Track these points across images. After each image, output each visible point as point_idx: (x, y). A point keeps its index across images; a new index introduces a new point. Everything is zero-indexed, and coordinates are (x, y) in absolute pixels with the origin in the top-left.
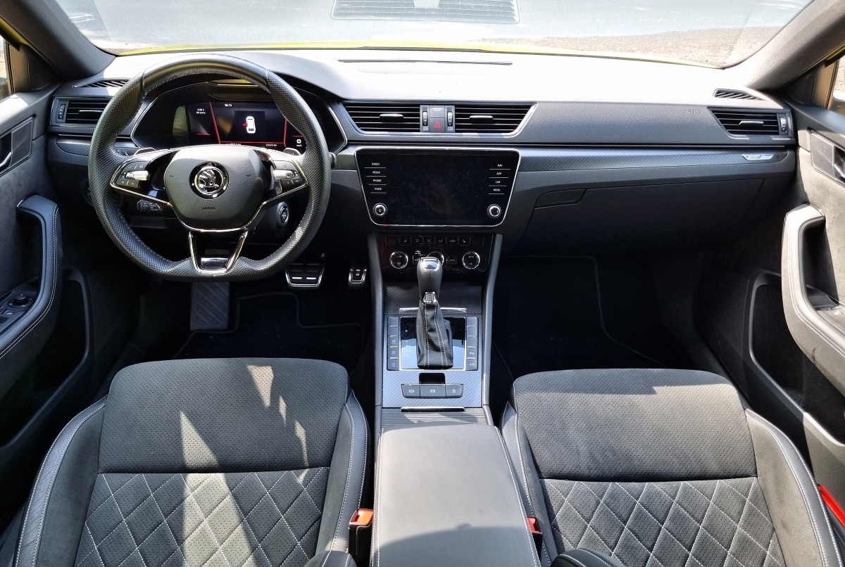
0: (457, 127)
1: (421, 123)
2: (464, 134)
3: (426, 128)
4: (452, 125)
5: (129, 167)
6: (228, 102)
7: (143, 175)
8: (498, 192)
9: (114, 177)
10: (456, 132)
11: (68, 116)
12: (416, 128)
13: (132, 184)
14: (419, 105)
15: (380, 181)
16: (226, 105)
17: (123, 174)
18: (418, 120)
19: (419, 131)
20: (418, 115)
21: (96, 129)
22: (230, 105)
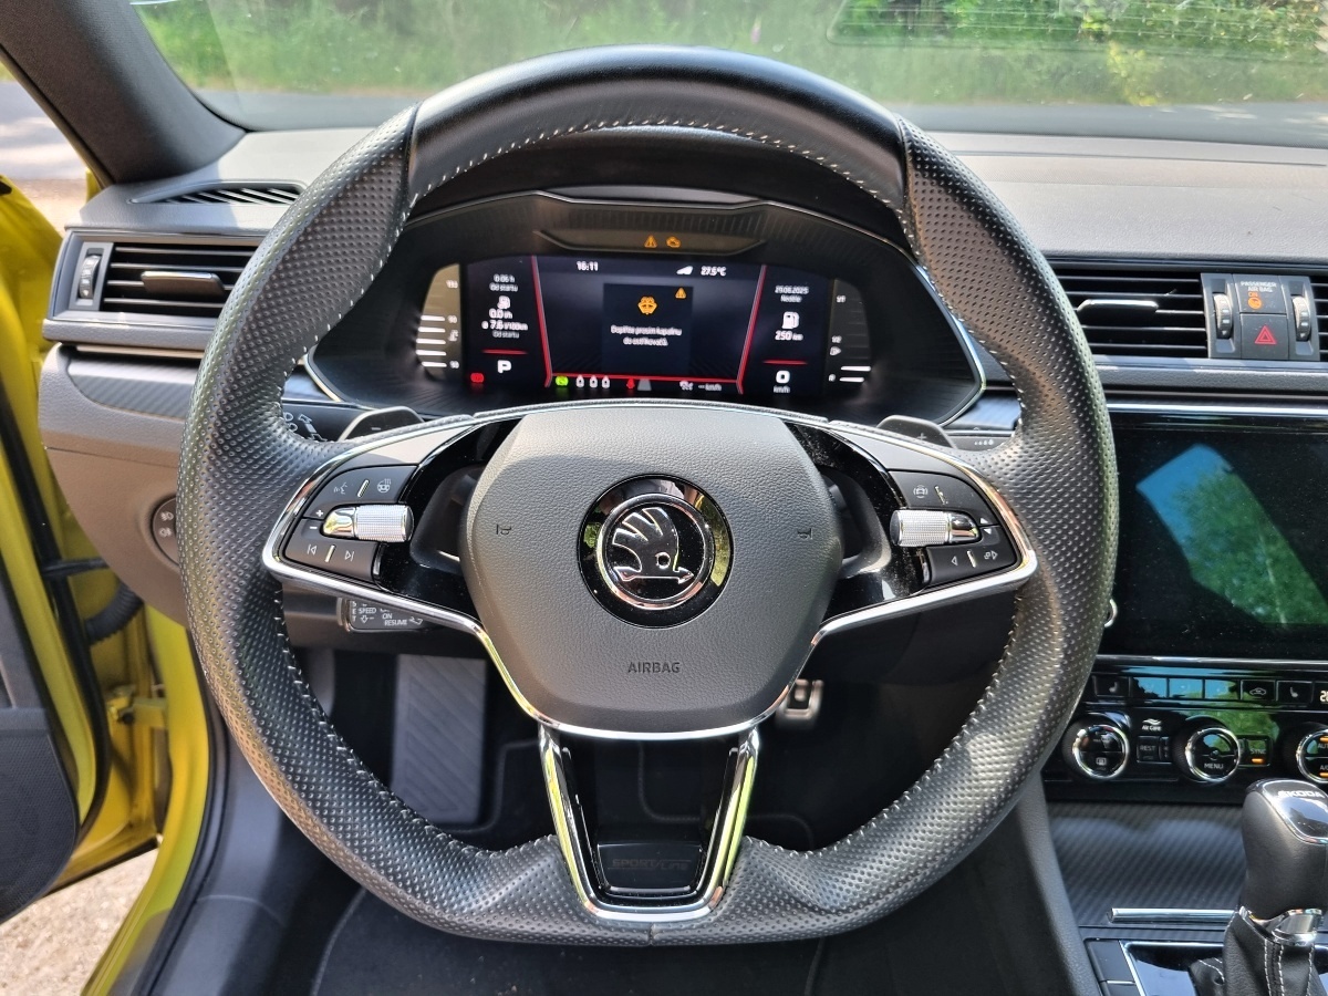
0: (1322, 342)
1: (1209, 330)
3: (1231, 346)
4: (1308, 338)
5: (338, 489)
6: (588, 257)
7: (389, 522)
9: (278, 530)
11: (109, 291)
12: (1194, 344)
13: (348, 555)
14: (1196, 274)
16: (582, 266)
17: (312, 519)
18: (1201, 321)
19: (1203, 354)
20: (1199, 304)
21: (215, 335)
22: (594, 266)
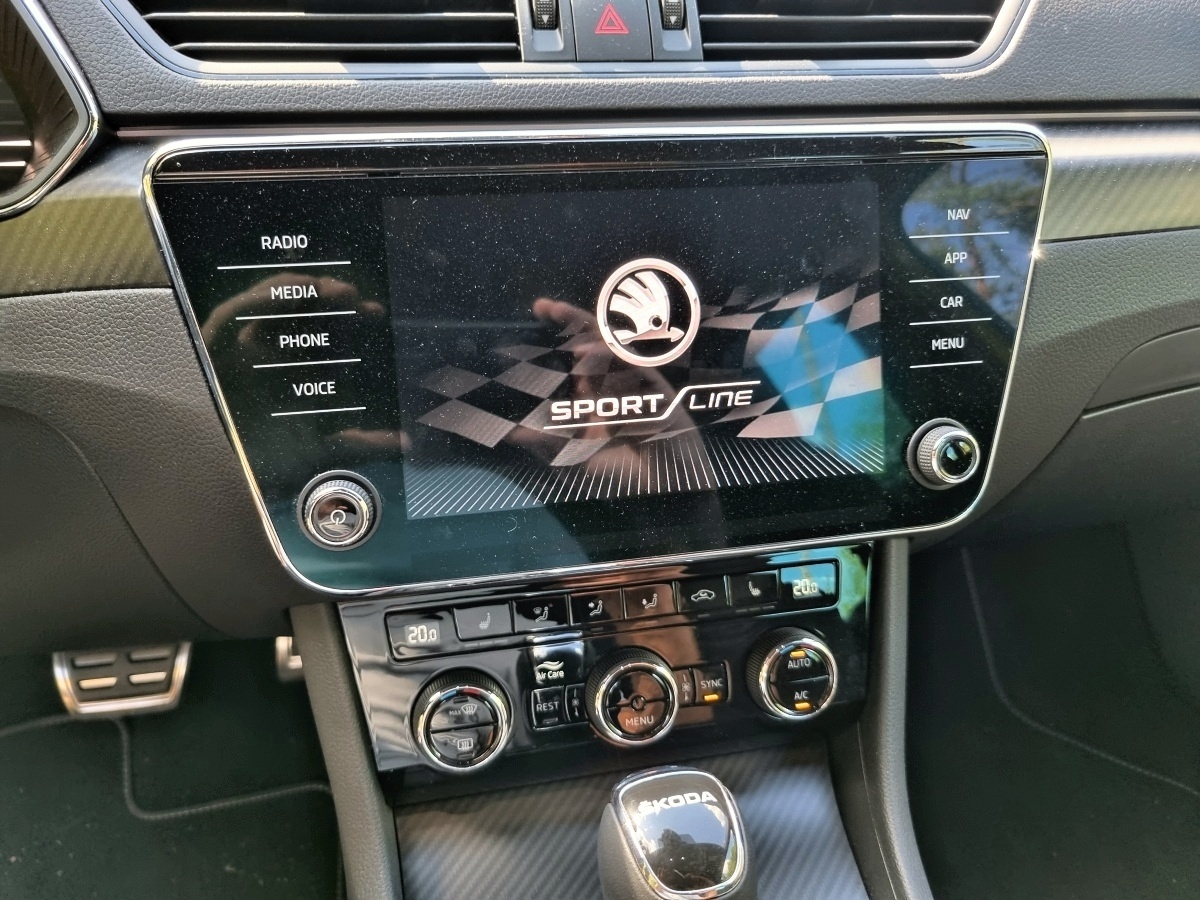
0: (709, 31)
2: (746, 65)
3: (556, 41)
4: (682, 24)
8: (953, 354)
10: (710, 55)
12: (498, 40)
15: (321, 340)
19: (514, 56)
